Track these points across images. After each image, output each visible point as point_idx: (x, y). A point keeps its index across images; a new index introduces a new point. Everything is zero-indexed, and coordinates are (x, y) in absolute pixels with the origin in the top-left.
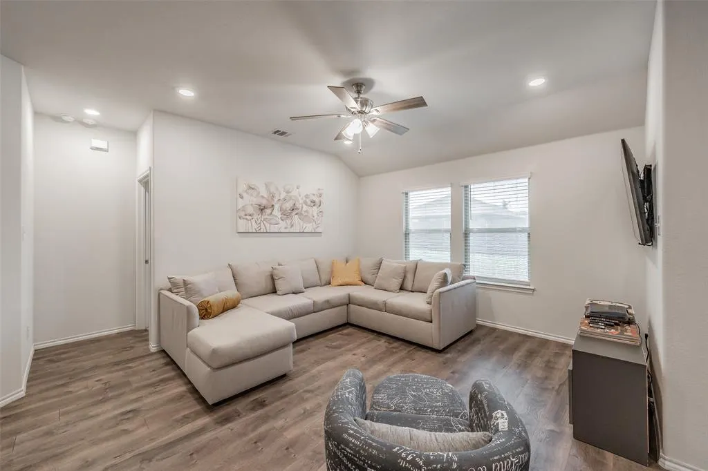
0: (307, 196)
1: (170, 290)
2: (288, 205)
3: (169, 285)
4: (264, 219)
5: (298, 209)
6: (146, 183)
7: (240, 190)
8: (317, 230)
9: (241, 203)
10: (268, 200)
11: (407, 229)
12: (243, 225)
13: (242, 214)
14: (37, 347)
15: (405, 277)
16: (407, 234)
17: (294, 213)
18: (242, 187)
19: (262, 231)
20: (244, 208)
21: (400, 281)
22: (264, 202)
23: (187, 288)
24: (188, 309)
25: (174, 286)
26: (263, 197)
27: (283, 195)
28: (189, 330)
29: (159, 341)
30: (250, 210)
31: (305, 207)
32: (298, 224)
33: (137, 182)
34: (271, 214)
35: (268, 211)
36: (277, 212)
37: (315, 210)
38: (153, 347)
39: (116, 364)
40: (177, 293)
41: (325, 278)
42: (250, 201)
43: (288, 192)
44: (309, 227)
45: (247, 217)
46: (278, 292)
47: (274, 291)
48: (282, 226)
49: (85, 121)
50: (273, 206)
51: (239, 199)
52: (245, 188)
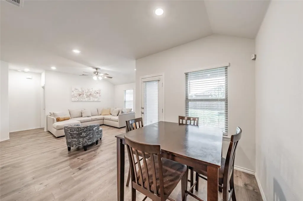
0: (95, 91)
1: (50, 116)
2: (89, 94)
3: (50, 115)
4: (81, 98)
6: (43, 87)
8: (99, 101)
9: (73, 93)
10: (81, 92)
11: (125, 100)
12: (73, 99)
14: (10, 132)
15: (119, 112)
16: (125, 102)
17: (91, 96)
18: (73, 89)
19: (80, 101)
20: (74, 95)
21: (117, 113)
22: (80, 93)
23: (54, 114)
24: (53, 119)
25: (51, 115)
26: (80, 92)
27: (87, 91)
28: (53, 123)
29: (47, 129)
30: (76, 95)
31: (94, 94)
32: (92, 99)
33: (41, 88)
35: (82, 95)
36: (85, 96)
37: (98, 95)
38: (45, 130)
39: (34, 134)
40: (52, 116)
41: (100, 113)
42: (76, 93)
43: (89, 90)
44: (96, 100)
45: (75, 97)
46: (83, 117)
48: (87, 99)
49: (25, 71)
51: (72, 92)
52: (74, 89)
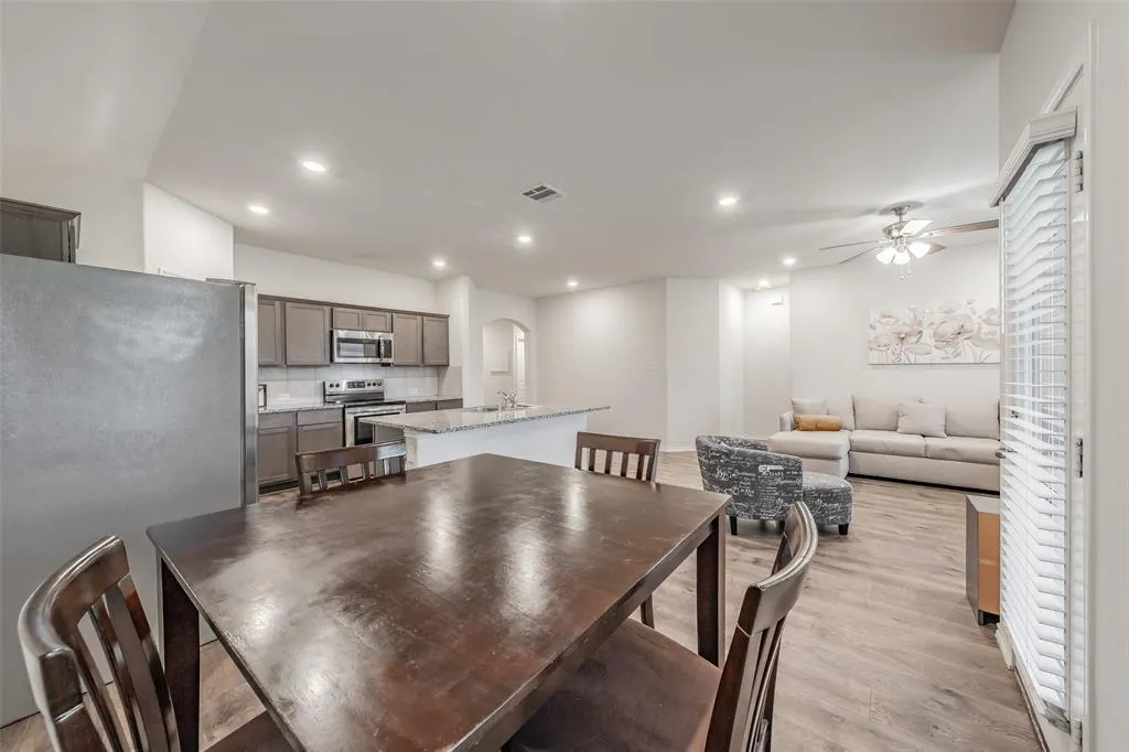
0: (990, 313)
2: (949, 329)
4: (907, 349)
5: (966, 332)
7: (872, 321)
9: (872, 334)
10: (912, 327)
12: (875, 357)
13: (875, 346)
17: (961, 338)
18: (874, 317)
19: (902, 362)
20: (876, 339)
22: (906, 330)
26: (904, 324)
27: (939, 318)
30: (885, 340)
31: (984, 327)
32: (970, 351)
34: (917, 342)
35: (913, 339)
36: (927, 338)
42: (884, 331)
43: (948, 312)
44: (994, 356)
45: (882, 348)
46: (899, 430)
47: (895, 430)
48: (937, 356)
50: (921, 332)
51: (871, 330)
52: (878, 317)
